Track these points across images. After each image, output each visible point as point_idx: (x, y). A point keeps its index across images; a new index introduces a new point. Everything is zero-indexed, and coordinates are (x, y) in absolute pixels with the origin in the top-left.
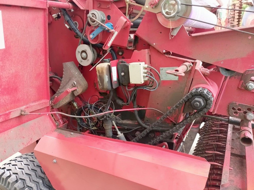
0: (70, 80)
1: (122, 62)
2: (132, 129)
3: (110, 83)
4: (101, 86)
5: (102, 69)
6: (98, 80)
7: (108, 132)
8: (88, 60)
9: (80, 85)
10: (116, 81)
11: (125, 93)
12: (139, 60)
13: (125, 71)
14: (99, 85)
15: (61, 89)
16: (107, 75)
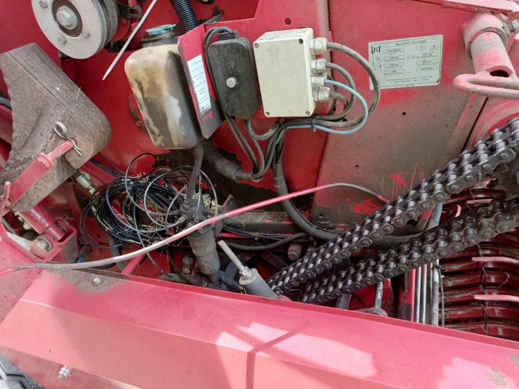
0: (40, 116)
1: (222, 35)
2: (276, 241)
3: (190, 124)
4: (159, 136)
5: (150, 72)
6: (145, 114)
7: (206, 262)
8: (89, 36)
9: (82, 131)
10: (210, 110)
11: (243, 144)
12: (288, 21)
13: (240, 71)
14: (153, 133)
15: (20, 151)
16: (175, 97)
